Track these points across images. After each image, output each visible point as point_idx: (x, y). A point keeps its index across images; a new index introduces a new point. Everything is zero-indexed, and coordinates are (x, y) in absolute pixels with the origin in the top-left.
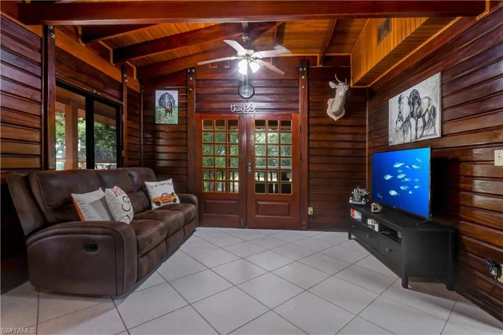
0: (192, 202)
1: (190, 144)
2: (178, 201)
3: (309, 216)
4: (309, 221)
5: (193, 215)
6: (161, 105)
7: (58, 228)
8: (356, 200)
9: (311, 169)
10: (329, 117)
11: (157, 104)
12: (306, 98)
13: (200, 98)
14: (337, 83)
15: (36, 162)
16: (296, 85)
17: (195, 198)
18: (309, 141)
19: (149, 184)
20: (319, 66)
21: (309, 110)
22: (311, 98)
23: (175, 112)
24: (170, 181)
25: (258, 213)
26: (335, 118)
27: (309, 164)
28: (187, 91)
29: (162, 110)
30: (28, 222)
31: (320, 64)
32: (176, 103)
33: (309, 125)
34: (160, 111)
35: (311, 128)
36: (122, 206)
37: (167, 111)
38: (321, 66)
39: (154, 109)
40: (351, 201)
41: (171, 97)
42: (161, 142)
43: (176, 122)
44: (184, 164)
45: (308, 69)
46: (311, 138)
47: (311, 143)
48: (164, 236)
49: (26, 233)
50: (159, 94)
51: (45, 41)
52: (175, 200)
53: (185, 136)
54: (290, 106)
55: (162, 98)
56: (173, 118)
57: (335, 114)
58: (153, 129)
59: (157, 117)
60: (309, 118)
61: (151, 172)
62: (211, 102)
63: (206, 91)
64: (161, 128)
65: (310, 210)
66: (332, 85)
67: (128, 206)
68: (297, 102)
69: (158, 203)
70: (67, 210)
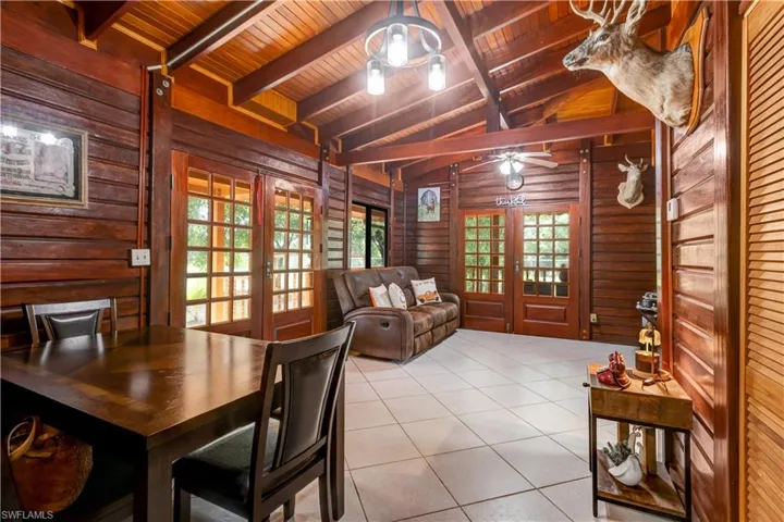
0: (453, 301)
1: (452, 241)
2: (440, 300)
3: (591, 324)
4: (591, 329)
5: (455, 314)
6: (423, 203)
7: (363, 311)
8: (645, 304)
9: (595, 268)
10: (620, 205)
11: (420, 201)
12: (588, 186)
13: (463, 193)
14: (628, 165)
15: (339, 264)
16: (576, 169)
17: (456, 297)
18: (592, 235)
19: (414, 282)
20: (606, 145)
21: (592, 199)
22: (595, 184)
23: (437, 208)
24: (433, 280)
25: (526, 317)
26: (629, 206)
27: (592, 262)
28: (449, 186)
29: (425, 208)
30: (345, 306)
31: (608, 142)
32: (439, 200)
33: (592, 216)
34: (422, 209)
35: (594, 219)
36: (399, 300)
37: (429, 208)
38: (609, 145)
39: (416, 207)
40: (638, 307)
41: (433, 194)
42: (422, 240)
43: (438, 219)
44: (446, 262)
45: (591, 151)
46: (595, 231)
47: (594, 237)
48: (431, 326)
49: (344, 312)
50: (421, 191)
51: (347, 174)
52: (437, 299)
53: (446, 233)
54: (568, 194)
55: (424, 195)
56: (436, 217)
57: (627, 201)
58: (415, 227)
59: (419, 215)
60: (592, 207)
61: (413, 270)
62: (475, 196)
63: (468, 185)
64: (424, 226)
65: (593, 317)
66: (622, 167)
67: (404, 299)
68: (577, 189)
69: (422, 301)
70: (367, 299)
